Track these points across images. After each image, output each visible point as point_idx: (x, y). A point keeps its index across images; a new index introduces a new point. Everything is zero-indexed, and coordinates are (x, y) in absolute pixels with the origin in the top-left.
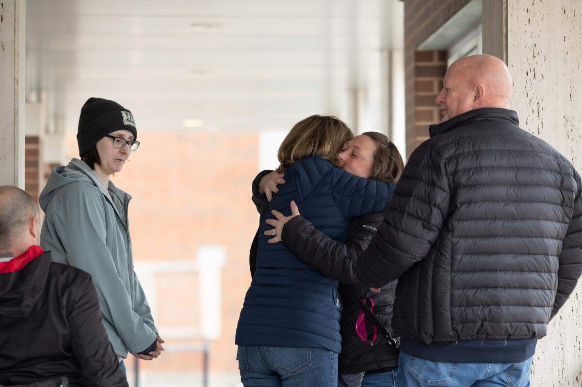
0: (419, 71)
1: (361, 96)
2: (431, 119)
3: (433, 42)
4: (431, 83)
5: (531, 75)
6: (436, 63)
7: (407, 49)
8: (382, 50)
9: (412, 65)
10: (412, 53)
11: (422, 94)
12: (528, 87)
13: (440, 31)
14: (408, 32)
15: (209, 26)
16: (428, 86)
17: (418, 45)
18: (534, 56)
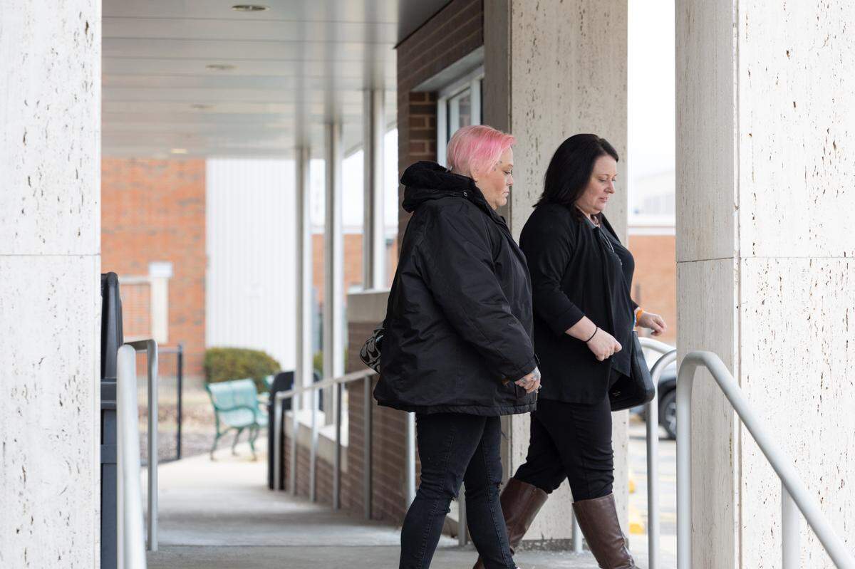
0: (413, 110)
1: (336, 128)
2: (424, 151)
3: (427, 85)
4: (423, 120)
5: (531, 115)
6: (427, 102)
7: (400, 90)
8: (365, 89)
9: (407, 105)
10: (406, 94)
11: (417, 129)
12: (529, 126)
13: (437, 76)
14: (401, 76)
15: (222, 67)
16: (421, 123)
17: (413, 87)
18: (533, 100)
